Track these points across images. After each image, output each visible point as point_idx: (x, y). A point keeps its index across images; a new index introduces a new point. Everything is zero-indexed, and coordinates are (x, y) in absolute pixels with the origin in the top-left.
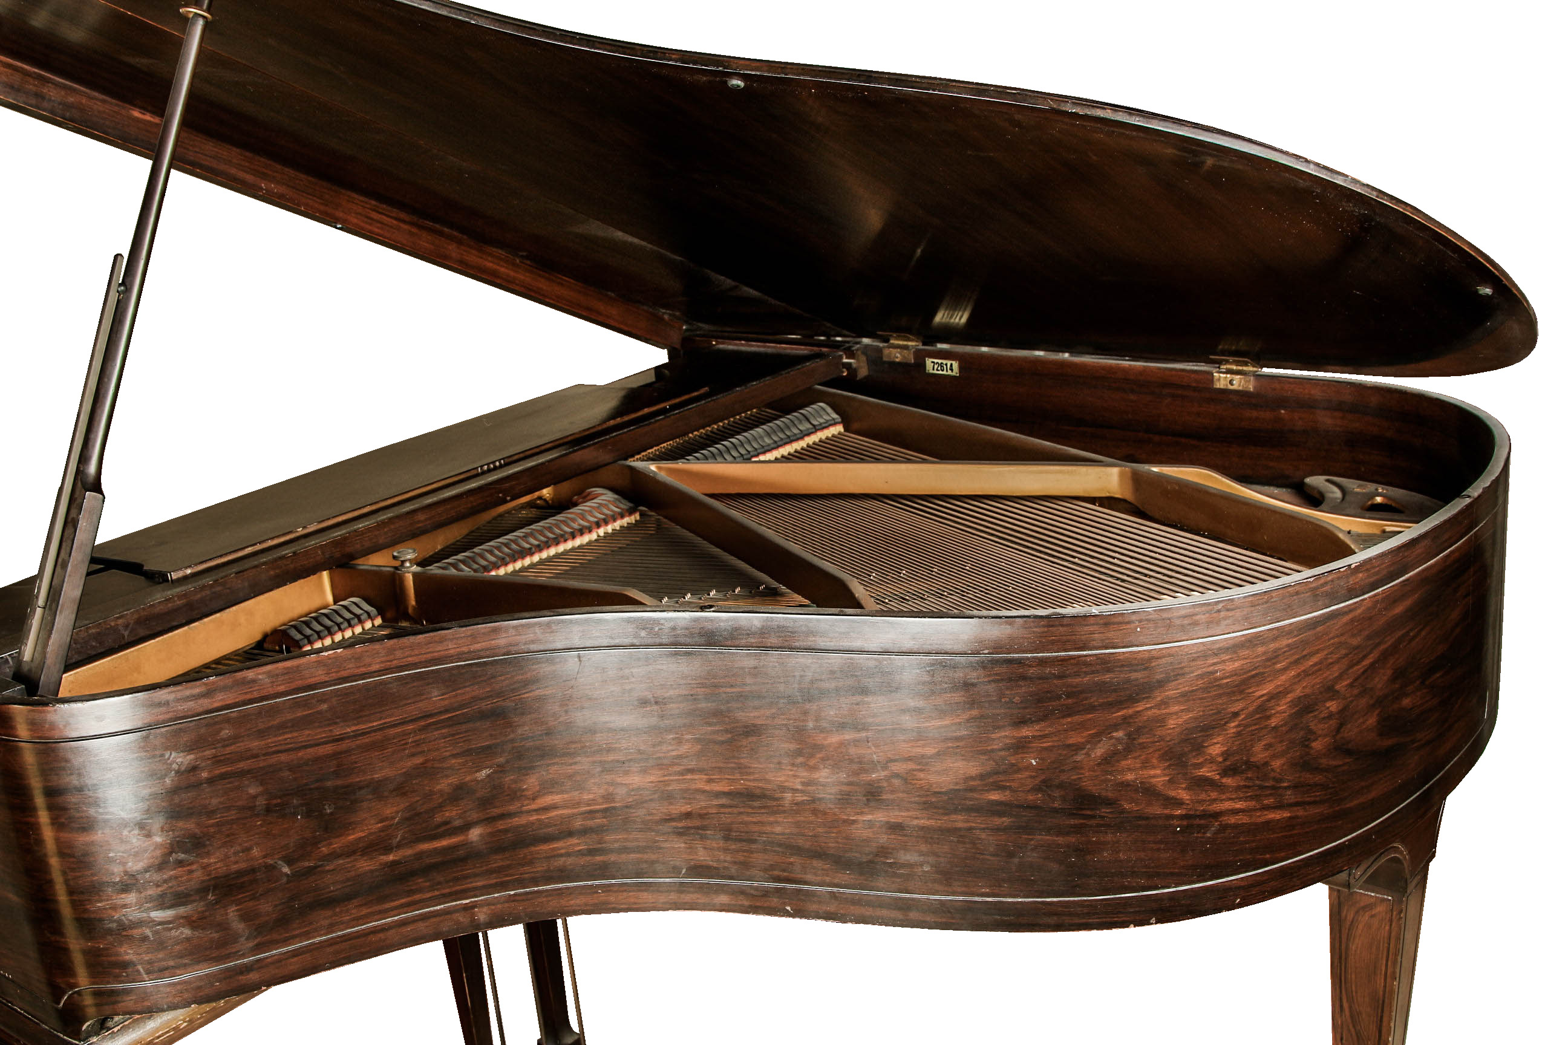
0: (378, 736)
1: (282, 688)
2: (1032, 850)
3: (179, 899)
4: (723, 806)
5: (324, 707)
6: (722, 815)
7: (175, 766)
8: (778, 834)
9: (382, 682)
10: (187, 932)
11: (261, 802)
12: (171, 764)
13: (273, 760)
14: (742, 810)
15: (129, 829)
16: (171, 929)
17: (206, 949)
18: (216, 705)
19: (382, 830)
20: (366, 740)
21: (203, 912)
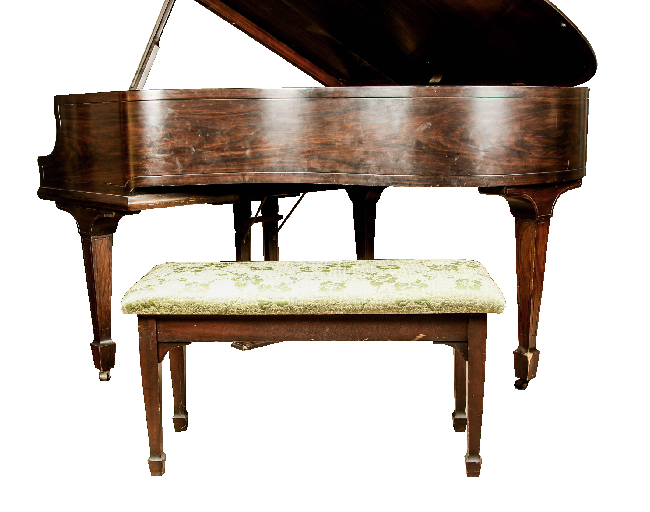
0: (225, 116)
1: (200, 96)
2: (403, 159)
3: (164, 152)
4: (318, 148)
5: (211, 104)
6: (318, 151)
7: (169, 112)
8: (333, 156)
9: (227, 101)
10: (164, 162)
11: (190, 128)
12: (168, 111)
13: (195, 117)
14: (324, 149)
15: (154, 128)
16: (160, 160)
17: (169, 169)
18: (182, 97)
19: (222, 145)
20: (221, 117)
21: (170, 157)
